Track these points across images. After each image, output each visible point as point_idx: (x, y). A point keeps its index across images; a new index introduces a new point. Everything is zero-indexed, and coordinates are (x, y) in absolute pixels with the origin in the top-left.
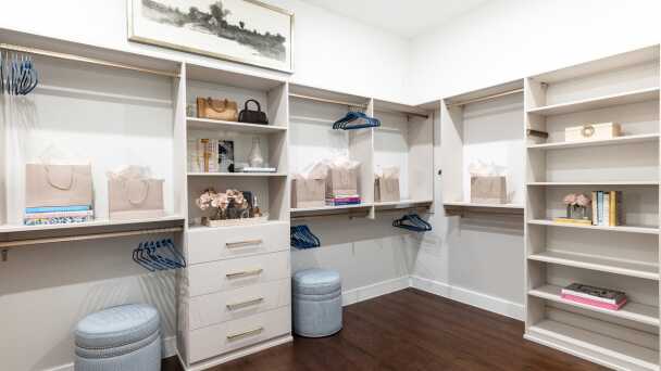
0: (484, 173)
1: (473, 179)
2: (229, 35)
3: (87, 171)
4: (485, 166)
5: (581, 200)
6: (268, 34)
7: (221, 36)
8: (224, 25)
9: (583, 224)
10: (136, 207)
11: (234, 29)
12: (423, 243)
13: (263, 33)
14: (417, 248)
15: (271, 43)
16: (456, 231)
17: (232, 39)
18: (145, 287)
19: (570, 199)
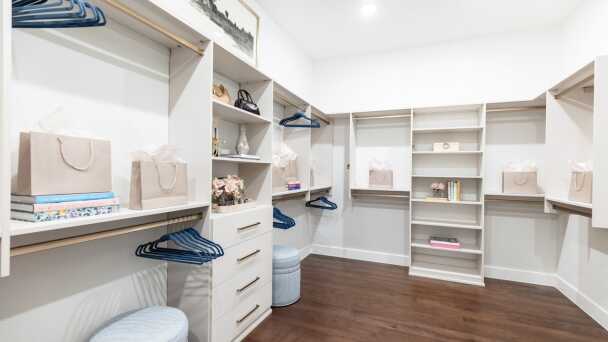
0: (379, 168)
1: (371, 172)
2: (218, 20)
3: (106, 148)
4: (380, 163)
5: (441, 186)
6: (243, 30)
7: (212, 19)
8: (214, 8)
9: (442, 200)
10: (167, 193)
11: (220, 15)
12: (322, 219)
13: (240, 28)
14: (316, 223)
15: (245, 38)
16: (349, 209)
17: (219, 25)
18: (138, 287)
19: (434, 185)
